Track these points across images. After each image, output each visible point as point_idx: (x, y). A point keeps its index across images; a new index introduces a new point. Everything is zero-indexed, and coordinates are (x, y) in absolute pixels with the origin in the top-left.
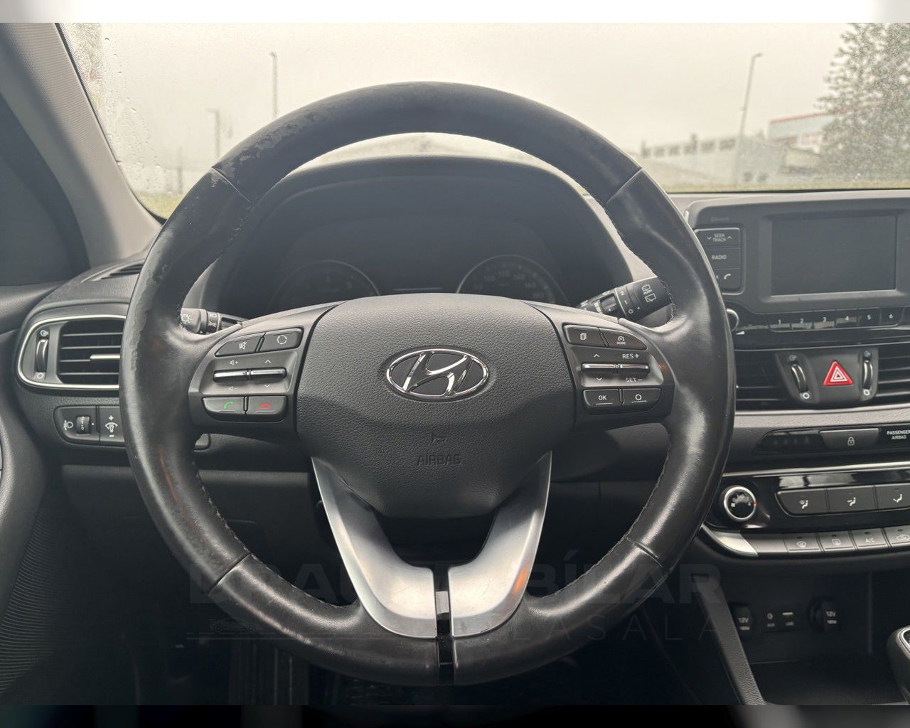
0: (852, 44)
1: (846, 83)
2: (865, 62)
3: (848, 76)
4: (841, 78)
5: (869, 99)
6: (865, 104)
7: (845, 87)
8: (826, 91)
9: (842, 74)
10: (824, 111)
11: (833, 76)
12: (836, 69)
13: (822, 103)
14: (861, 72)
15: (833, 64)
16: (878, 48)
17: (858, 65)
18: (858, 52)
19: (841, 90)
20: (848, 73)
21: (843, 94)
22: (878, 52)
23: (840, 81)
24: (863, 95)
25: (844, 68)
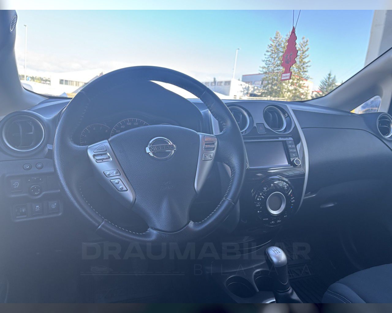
0: (271, 48)
1: (270, 63)
2: (275, 56)
3: (271, 60)
5: (278, 70)
6: (276, 71)
7: (270, 64)
8: (263, 64)
9: (268, 59)
10: (262, 73)
11: (266, 59)
12: (267, 57)
13: (261, 69)
14: (275, 60)
15: (265, 55)
17: (273, 56)
19: (268, 65)
20: (270, 59)
21: (268, 67)
23: (268, 62)
24: (275, 67)
25: (269, 57)
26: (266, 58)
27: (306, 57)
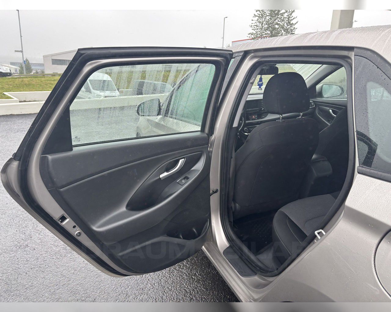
0: (258, 12)
1: (258, 28)
2: (263, 20)
3: (258, 25)
4: (255, 25)
5: (266, 34)
6: (265, 36)
8: (251, 31)
9: (256, 24)
10: (250, 38)
11: (253, 25)
12: (254, 22)
13: (250, 35)
14: (263, 24)
15: (252, 20)
16: (267, 14)
17: (261, 21)
18: (260, 15)
19: (255, 30)
20: (258, 23)
21: (257, 32)
22: (267, 16)
23: (255, 27)
24: (264, 32)
25: (256, 22)
26: (252, 23)
27: (293, 19)
